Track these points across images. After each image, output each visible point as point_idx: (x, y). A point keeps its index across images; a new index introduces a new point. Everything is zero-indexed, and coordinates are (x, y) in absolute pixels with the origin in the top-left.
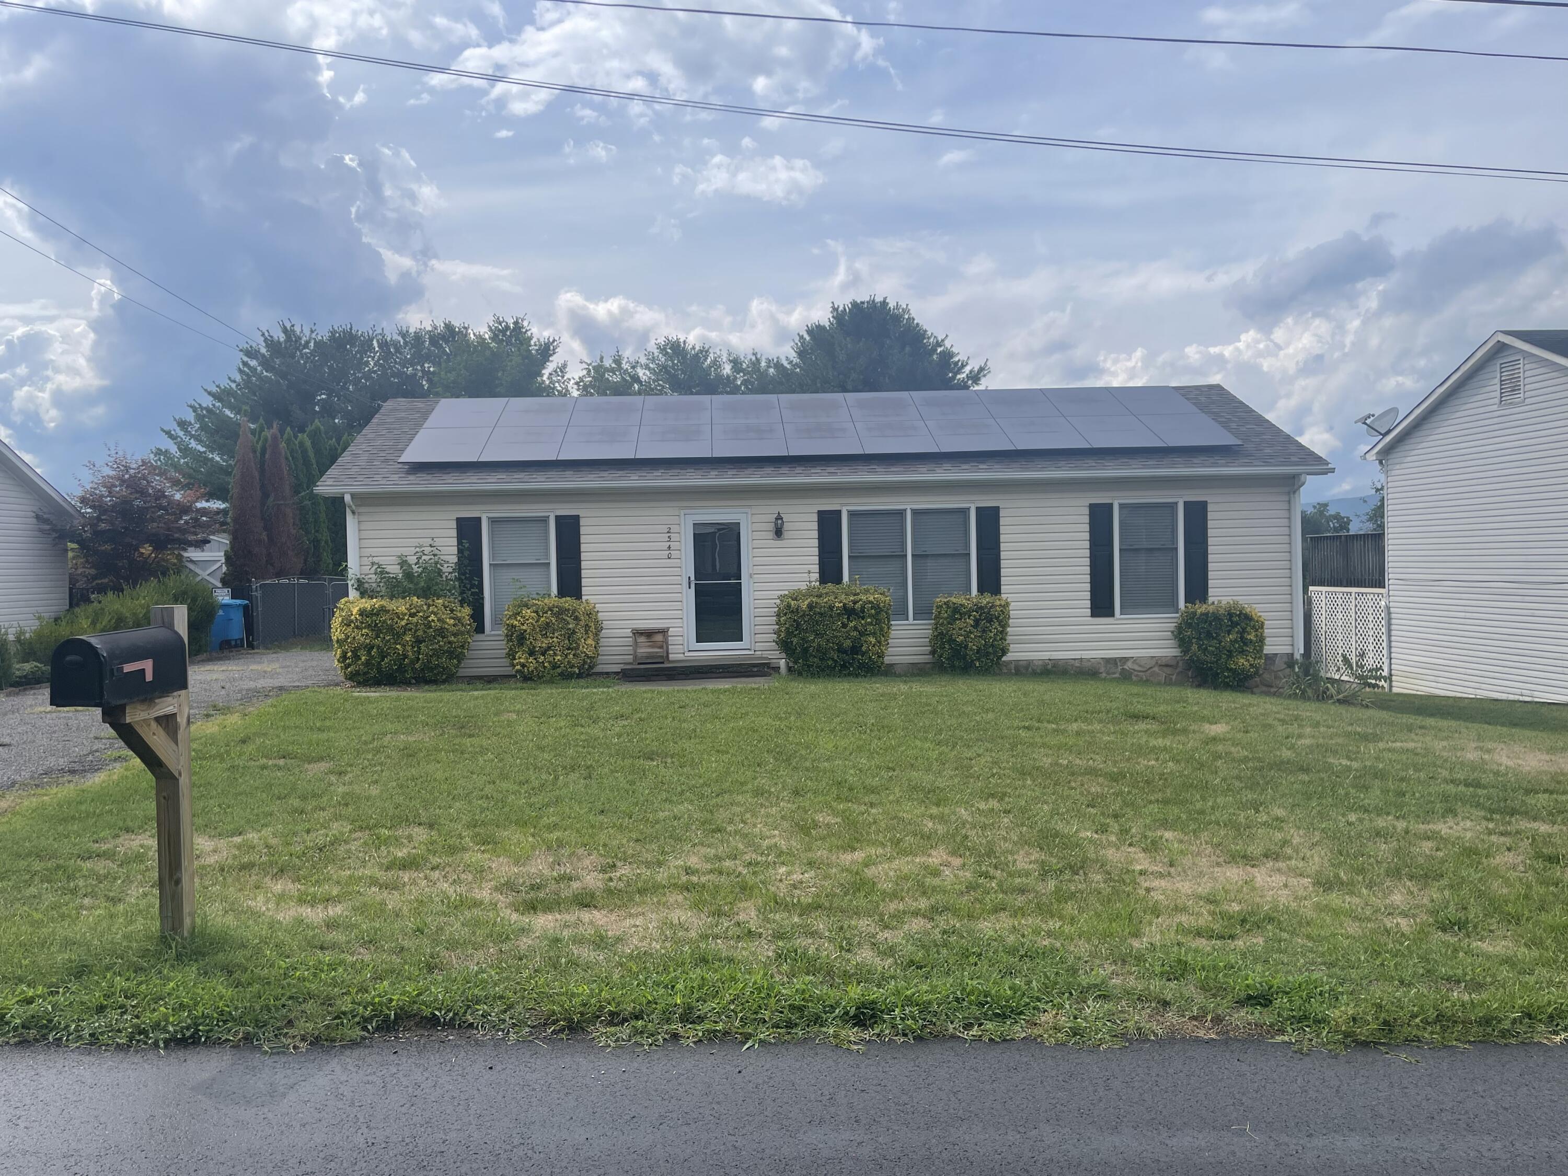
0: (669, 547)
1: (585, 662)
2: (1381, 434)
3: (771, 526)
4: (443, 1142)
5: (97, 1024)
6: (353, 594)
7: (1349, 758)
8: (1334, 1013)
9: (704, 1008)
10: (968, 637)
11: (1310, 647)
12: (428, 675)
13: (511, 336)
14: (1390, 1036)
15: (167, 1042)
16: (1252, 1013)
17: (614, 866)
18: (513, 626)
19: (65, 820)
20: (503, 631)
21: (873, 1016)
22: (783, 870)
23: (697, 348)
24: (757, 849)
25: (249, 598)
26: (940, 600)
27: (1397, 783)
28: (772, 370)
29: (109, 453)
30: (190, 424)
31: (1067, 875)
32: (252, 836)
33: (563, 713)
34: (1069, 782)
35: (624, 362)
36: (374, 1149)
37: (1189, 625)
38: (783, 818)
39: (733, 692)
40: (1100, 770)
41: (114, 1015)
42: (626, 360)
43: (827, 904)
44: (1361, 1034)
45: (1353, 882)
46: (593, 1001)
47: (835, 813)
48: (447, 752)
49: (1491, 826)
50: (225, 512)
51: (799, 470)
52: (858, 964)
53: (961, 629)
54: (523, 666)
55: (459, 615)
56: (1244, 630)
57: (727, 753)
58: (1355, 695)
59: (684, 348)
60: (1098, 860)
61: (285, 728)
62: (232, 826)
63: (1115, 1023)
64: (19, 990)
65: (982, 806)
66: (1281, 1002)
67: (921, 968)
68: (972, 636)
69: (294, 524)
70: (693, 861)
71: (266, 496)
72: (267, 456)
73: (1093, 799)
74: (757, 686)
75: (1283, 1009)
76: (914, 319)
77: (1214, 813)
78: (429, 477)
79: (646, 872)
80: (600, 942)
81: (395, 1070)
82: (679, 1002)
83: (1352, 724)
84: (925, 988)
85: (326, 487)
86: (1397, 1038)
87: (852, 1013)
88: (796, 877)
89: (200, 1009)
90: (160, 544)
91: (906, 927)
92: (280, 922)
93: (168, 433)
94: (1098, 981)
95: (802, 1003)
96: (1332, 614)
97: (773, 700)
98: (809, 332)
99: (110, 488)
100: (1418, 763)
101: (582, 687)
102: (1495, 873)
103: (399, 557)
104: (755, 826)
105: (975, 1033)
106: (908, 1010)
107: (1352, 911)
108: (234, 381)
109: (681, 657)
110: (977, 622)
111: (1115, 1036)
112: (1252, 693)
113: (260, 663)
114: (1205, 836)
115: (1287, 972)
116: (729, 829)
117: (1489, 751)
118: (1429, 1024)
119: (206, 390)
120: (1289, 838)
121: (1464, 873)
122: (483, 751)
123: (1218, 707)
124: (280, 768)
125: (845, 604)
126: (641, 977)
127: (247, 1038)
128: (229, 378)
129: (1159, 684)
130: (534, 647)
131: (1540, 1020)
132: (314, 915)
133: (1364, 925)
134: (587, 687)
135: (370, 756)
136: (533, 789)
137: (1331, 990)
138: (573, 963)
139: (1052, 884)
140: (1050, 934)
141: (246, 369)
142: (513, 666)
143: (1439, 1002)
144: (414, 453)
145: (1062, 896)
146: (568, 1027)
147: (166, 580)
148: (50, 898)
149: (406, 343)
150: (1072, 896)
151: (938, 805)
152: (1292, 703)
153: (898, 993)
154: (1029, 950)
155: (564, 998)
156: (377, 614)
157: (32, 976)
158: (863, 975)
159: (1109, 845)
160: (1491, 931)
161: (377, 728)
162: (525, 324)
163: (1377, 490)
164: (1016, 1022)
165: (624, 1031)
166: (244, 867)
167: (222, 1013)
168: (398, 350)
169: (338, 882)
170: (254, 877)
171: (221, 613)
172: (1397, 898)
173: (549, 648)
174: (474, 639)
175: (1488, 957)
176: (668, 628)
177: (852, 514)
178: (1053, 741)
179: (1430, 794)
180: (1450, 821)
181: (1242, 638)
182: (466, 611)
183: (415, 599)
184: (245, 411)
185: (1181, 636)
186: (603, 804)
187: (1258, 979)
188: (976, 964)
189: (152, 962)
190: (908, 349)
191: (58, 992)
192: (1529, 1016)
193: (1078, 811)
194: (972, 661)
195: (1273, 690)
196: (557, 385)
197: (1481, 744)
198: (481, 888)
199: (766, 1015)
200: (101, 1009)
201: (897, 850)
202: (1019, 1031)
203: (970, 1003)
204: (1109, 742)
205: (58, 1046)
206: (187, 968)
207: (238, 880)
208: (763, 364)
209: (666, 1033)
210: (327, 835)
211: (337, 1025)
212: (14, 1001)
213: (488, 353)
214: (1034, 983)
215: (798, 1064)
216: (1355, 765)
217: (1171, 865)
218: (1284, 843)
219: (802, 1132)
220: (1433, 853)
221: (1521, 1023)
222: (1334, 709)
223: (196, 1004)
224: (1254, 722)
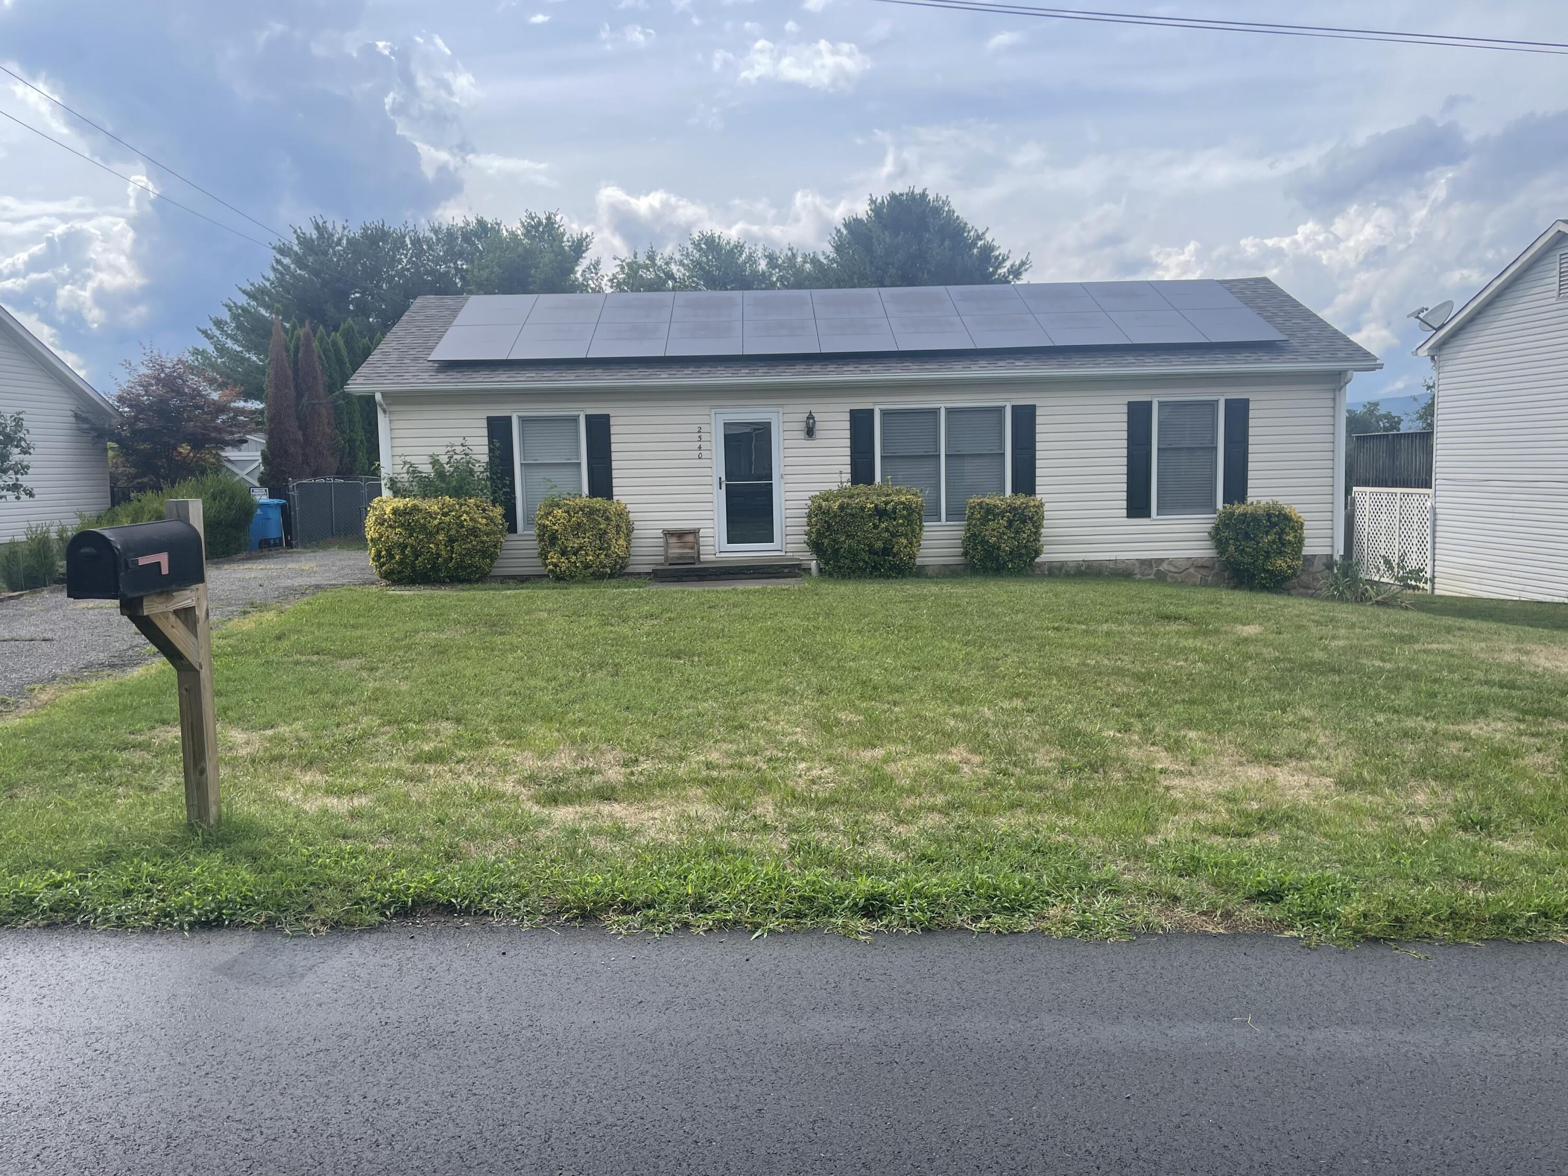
0: (700, 447)
1: (616, 563)
2: (1434, 329)
3: (803, 426)
4: (455, 1023)
5: (123, 908)
6: (386, 493)
7: (1383, 660)
8: (1344, 909)
9: (715, 898)
10: (1001, 538)
11: (1352, 549)
12: (462, 574)
13: (543, 232)
14: (1400, 932)
15: (192, 926)
16: (1263, 909)
17: (637, 760)
18: (545, 526)
19: (102, 712)
20: (534, 531)
21: (882, 908)
22: (803, 766)
23: (732, 243)
24: (777, 744)
25: (287, 497)
26: (974, 500)
27: (1429, 684)
28: (808, 266)
29: (144, 351)
30: (226, 323)
31: (1087, 772)
32: (283, 729)
33: (594, 612)
34: (1095, 682)
35: (658, 258)
36: (388, 1027)
37: (1227, 526)
38: (805, 716)
39: (763, 592)
40: (1128, 670)
41: (140, 899)
42: (660, 256)
43: (844, 799)
44: (1371, 930)
45: (1376, 781)
46: (606, 890)
47: (857, 710)
48: (477, 649)
49: (1522, 727)
50: (261, 412)
51: (831, 368)
52: (870, 857)
53: (993, 531)
54: (556, 565)
55: (491, 514)
56: (1283, 531)
57: (754, 652)
58: (1394, 597)
59: (718, 243)
60: (1118, 759)
61: (319, 625)
62: (265, 720)
63: (1124, 917)
64: (48, 875)
65: (1006, 705)
66: (1292, 898)
67: (931, 861)
68: (1005, 537)
69: (329, 423)
70: (714, 756)
71: (300, 395)
72: (300, 355)
73: (1118, 699)
74: (787, 587)
75: (1294, 905)
76: (954, 212)
77: (1240, 713)
78: (459, 375)
79: (667, 767)
80: (618, 833)
81: (411, 954)
82: (690, 892)
83: (1388, 626)
84: (934, 880)
85: (357, 385)
86: (1408, 934)
87: (861, 905)
88: (815, 773)
89: (224, 893)
90: (198, 443)
91: (921, 822)
92: (306, 813)
93: (205, 333)
94: (1109, 876)
95: (812, 894)
96: (1376, 513)
97: (802, 601)
98: (846, 225)
99: (146, 387)
100: (1452, 665)
101: (614, 587)
102: (1522, 773)
103: (431, 456)
104: (777, 723)
105: (982, 926)
106: (916, 902)
107: (1373, 810)
108: (269, 280)
109: (712, 558)
110: (1010, 522)
111: (1122, 930)
112: (1289, 594)
113: (298, 562)
114: (1229, 735)
115: (1301, 870)
116: (752, 725)
117: (1527, 653)
118: (1441, 921)
119: (240, 289)
120: (1314, 738)
121: (1491, 774)
122: (514, 649)
123: (1252, 608)
124: (313, 664)
125: (876, 505)
126: (655, 867)
127: (270, 922)
128: (263, 277)
129: (1194, 585)
130: (566, 547)
131: (1557, 920)
132: (339, 805)
133: (1383, 824)
134: (619, 587)
135: (401, 653)
136: (560, 686)
137: (1344, 886)
138: (590, 853)
139: (1070, 782)
140: (1064, 830)
141: (279, 267)
142: (546, 566)
143: (1453, 900)
144: (442, 353)
145: (1080, 793)
146: (581, 915)
147: (204, 479)
148: (85, 787)
149: (438, 240)
150: (1090, 793)
151: (961, 704)
152: (1329, 605)
153: (907, 885)
154: (1041, 845)
155: (577, 887)
156: (410, 514)
157: (63, 861)
158: (874, 868)
159: (1131, 744)
160: (1513, 831)
161: (409, 626)
162: (558, 218)
163: (1429, 388)
164: (1025, 915)
165: (638, 918)
166: (274, 759)
167: (245, 897)
168: (430, 248)
169: (365, 774)
170: (284, 769)
171: (259, 512)
172: (1421, 798)
173: (581, 548)
174: (506, 538)
175: (1508, 856)
176: (699, 529)
177: (884, 413)
178: (1085, 641)
179: (1463, 695)
180: (1481, 722)
181: (1280, 539)
182: (498, 511)
183: (447, 498)
184: (278, 309)
185: (1218, 537)
186: (629, 701)
187: (1270, 876)
188: (987, 859)
189: (179, 849)
190: (947, 243)
191: (87, 877)
192: (1546, 915)
193: (1102, 710)
194: (1005, 563)
195: (1310, 591)
196: (590, 282)
197: (1520, 646)
198: (504, 781)
199: (776, 905)
200: (128, 893)
201: (917, 747)
202: (1027, 924)
203: (979, 896)
204: (1138, 643)
205: (85, 928)
206: (213, 855)
207: (269, 770)
208: (799, 259)
209: (677, 922)
210: (356, 729)
211: (356, 910)
212: (43, 885)
213: (520, 249)
214: (1045, 877)
215: (805, 954)
216: (1388, 666)
217: (1193, 764)
218: (1309, 743)
219: (805, 1018)
220: (1461, 753)
221: (1536, 922)
222: (1370, 610)
223: (220, 889)
224: (1287, 624)
